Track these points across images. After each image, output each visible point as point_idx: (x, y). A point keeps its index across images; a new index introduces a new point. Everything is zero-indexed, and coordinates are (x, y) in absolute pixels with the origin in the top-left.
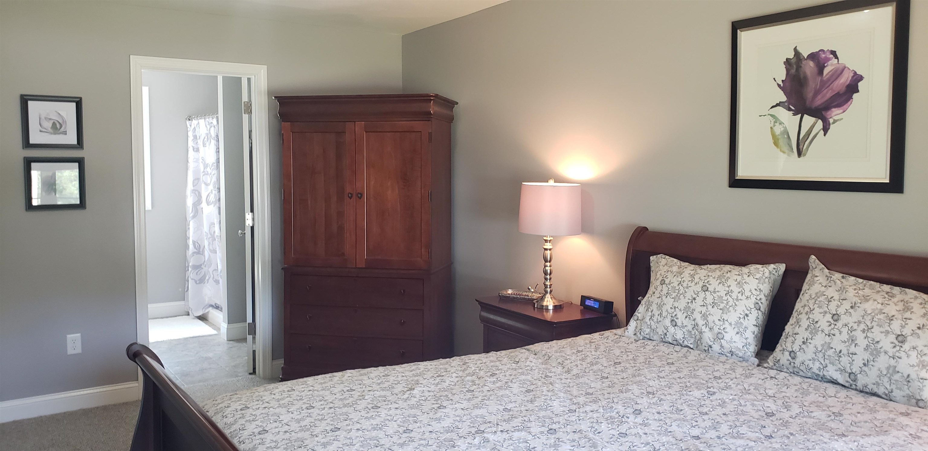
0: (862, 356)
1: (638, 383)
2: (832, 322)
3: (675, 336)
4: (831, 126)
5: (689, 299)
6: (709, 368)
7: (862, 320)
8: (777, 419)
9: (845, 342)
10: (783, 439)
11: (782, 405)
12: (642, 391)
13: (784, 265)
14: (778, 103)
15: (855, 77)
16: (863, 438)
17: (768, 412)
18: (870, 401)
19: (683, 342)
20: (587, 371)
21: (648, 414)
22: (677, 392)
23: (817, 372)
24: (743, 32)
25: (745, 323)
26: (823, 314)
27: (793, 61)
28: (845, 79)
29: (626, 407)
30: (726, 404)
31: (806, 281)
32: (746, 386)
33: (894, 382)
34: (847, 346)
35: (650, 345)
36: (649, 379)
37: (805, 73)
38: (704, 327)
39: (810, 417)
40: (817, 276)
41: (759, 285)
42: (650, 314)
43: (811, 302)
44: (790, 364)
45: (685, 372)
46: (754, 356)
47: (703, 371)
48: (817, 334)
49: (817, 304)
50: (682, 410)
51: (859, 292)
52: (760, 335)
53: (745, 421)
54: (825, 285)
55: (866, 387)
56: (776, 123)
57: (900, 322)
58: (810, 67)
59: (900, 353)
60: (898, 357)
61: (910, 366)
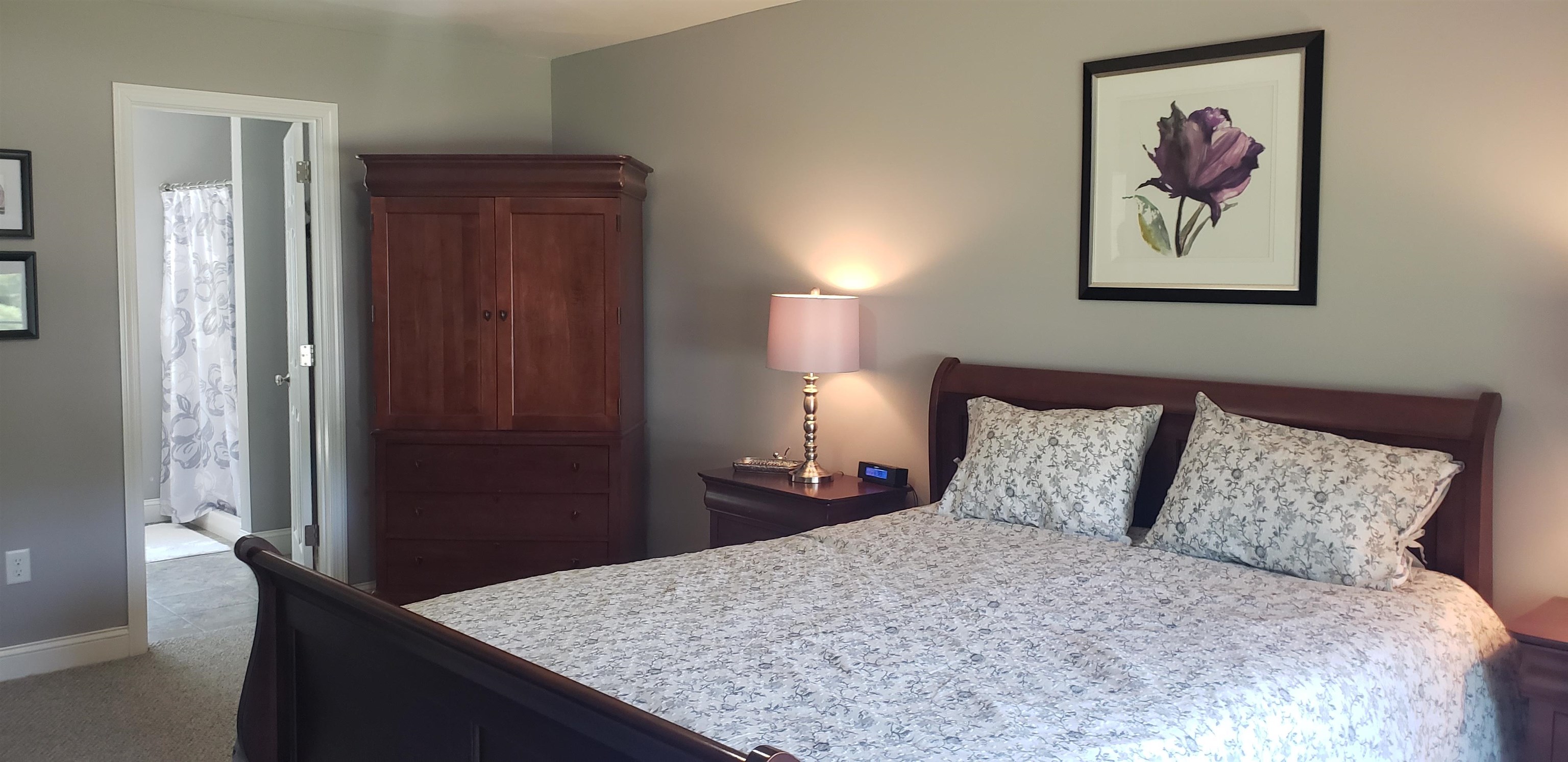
0: (1272, 522)
1: (982, 571)
2: (1233, 480)
3: (1012, 510)
4: (1222, 213)
5: (1031, 457)
6: (1069, 550)
7: (1271, 476)
8: (1176, 606)
9: (1250, 506)
10: (1190, 628)
11: (1176, 590)
12: (990, 580)
13: (1161, 407)
14: (1150, 179)
15: (1253, 147)
16: (1285, 621)
17: (1162, 598)
18: (1284, 581)
19: (1025, 518)
20: (904, 558)
21: (1009, 606)
22: (1036, 580)
23: (1214, 548)
24: (1099, 79)
25: (1112, 488)
26: (1219, 470)
27: (1170, 122)
28: (1240, 149)
29: (976, 600)
30: (1106, 592)
31: (1194, 426)
32: (1124, 570)
33: (1314, 554)
34: (1253, 511)
35: (979, 525)
36: (995, 566)
37: (1186, 139)
38: (1054, 496)
39: (1215, 603)
40: (1208, 420)
41: (1128, 435)
42: (974, 481)
43: (1203, 455)
44: (1177, 540)
45: (1038, 556)
46: (1124, 533)
47: (1063, 554)
48: (1213, 498)
49: (1211, 457)
50: (1051, 600)
51: (1265, 439)
52: (1131, 504)
53: (1135, 610)
54: (1220, 432)
55: (1277, 564)
56: (1147, 208)
57: (1318, 475)
58: (1193, 130)
59: (1320, 516)
60: (1318, 522)
61: (1334, 532)
